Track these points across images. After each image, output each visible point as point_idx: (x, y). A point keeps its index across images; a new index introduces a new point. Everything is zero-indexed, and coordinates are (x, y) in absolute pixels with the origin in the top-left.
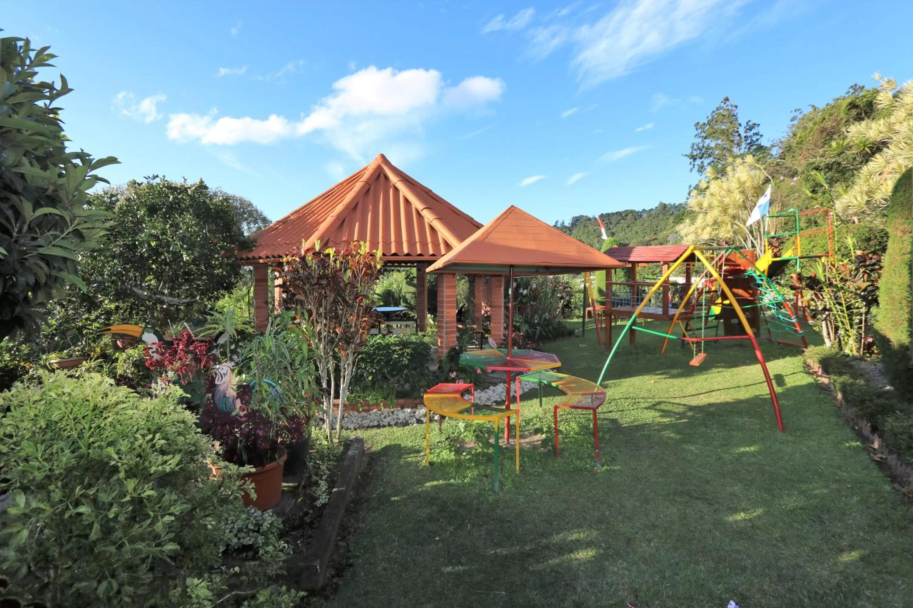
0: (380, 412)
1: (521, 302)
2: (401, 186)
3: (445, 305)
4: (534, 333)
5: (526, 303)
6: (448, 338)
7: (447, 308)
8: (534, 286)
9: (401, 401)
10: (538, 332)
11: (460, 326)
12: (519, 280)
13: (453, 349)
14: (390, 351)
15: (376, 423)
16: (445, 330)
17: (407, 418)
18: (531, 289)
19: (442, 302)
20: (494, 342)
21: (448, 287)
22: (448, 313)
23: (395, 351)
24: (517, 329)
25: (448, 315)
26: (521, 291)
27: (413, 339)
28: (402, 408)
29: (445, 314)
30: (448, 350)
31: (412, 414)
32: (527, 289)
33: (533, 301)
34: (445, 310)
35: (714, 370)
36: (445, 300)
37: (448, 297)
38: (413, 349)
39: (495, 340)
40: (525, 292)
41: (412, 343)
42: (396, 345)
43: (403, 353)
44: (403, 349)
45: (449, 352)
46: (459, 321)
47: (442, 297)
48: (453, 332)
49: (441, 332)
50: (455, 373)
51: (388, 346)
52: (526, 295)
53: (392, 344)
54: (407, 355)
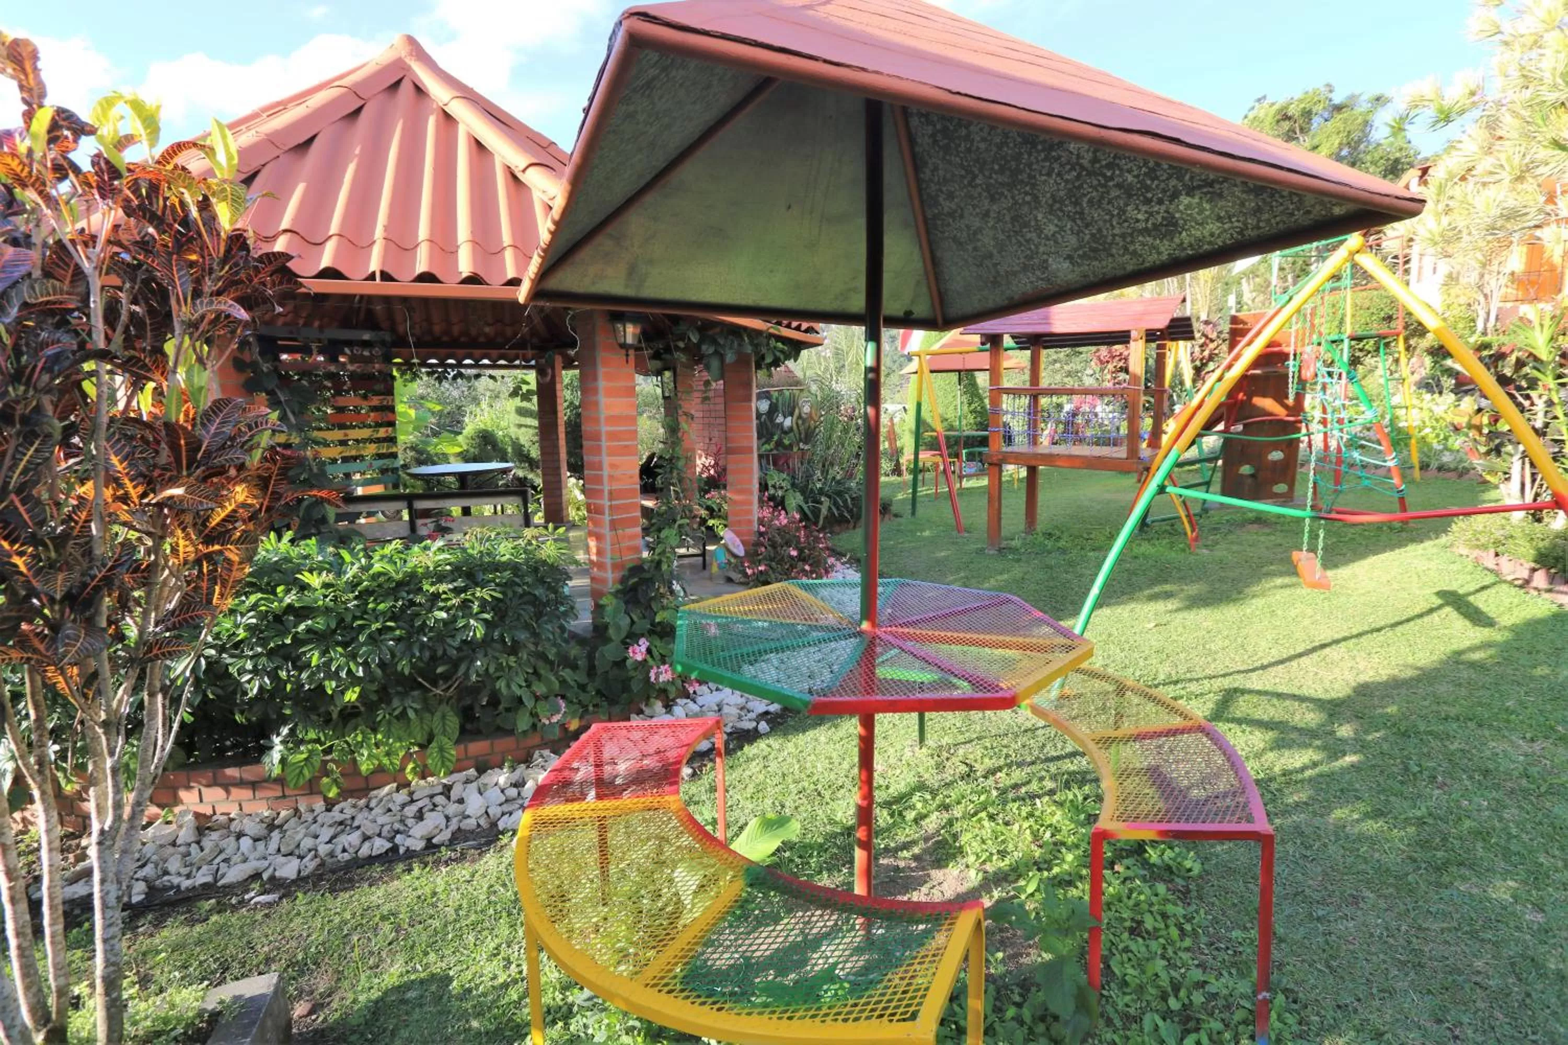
0: (402, 796)
1: (779, 444)
2: (459, 109)
3: (604, 443)
4: (816, 512)
5: (791, 446)
6: (617, 541)
7: (613, 452)
8: (806, 409)
9: (477, 747)
10: (824, 511)
11: (649, 504)
12: (775, 395)
13: (637, 569)
14: (419, 599)
15: (380, 845)
16: (607, 518)
17: (494, 811)
18: (800, 417)
19: (597, 437)
20: (738, 541)
21: (610, 393)
22: (613, 466)
23: (436, 596)
24: (779, 504)
25: (617, 473)
26: (780, 419)
27: (505, 551)
28: (482, 770)
29: (606, 473)
30: (619, 574)
31: (513, 792)
32: (792, 414)
33: (806, 443)
34: (606, 460)
35: (1267, 584)
36: (604, 429)
37: (613, 420)
38: (505, 586)
39: (738, 534)
40: (788, 422)
41: (497, 567)
42: (440, 577)
43: (466, 604)
44: (464, 590)
45: (623, 581)
46: (648, 489)
47: (597, 420)
48: (632, 522)
49: (596, 523)
50: (644, 643)
51: (411, 582)
52: (791, 429)
53: (427, 574)
54: (483, 609)
